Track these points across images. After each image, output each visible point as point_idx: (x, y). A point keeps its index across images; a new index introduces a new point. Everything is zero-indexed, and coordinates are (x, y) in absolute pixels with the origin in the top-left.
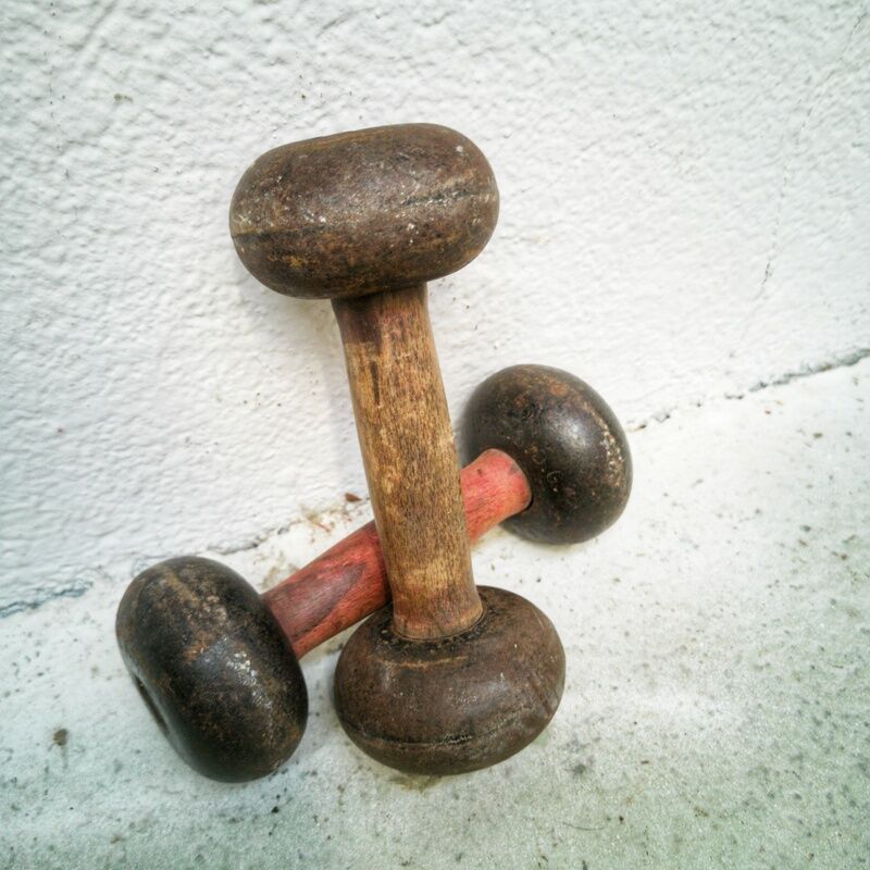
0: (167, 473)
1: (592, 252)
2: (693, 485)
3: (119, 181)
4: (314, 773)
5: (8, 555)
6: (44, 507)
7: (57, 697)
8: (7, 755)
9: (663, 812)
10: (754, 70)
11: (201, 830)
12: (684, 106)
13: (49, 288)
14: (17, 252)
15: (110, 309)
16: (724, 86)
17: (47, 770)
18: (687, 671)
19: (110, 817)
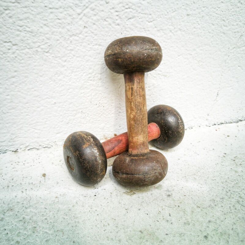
0: (75, 119)
1: (178, 81)
2: (198, 142)
3: (81, 45)
4: (105, 189)
5: (36, 134)
6: (47, 123)
7: (43, 168)
8: (31, 178)
9: (189, 206)
10: (217, 44)
11: (77, 198)
12: (201, 50)
13: (61, 67)
14: (57, 57)
15: (72, 75)
16: (210, 47)
17: (40, 182)
18: (195, 179)
19: (55, 193)
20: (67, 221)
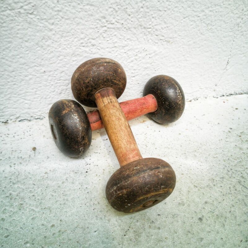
0: (68, 89)
1: (183, 48)
2: (202, 116)
3: (70, 5)
4: (98, 166)
5: (26, 105)
6: (37, 93)
7: (34, 141)
8: (20, 151)
9: (186, 185)
10: (229, 5)
11: (68, 174)
12: (211, 11)
13: (48, 31)
14: (43, 20)
15: (62, 40)
16: (221, 7)
17: (30, 156)
18: (195, 156)
19: (45, 168)
20: (55, 199)
